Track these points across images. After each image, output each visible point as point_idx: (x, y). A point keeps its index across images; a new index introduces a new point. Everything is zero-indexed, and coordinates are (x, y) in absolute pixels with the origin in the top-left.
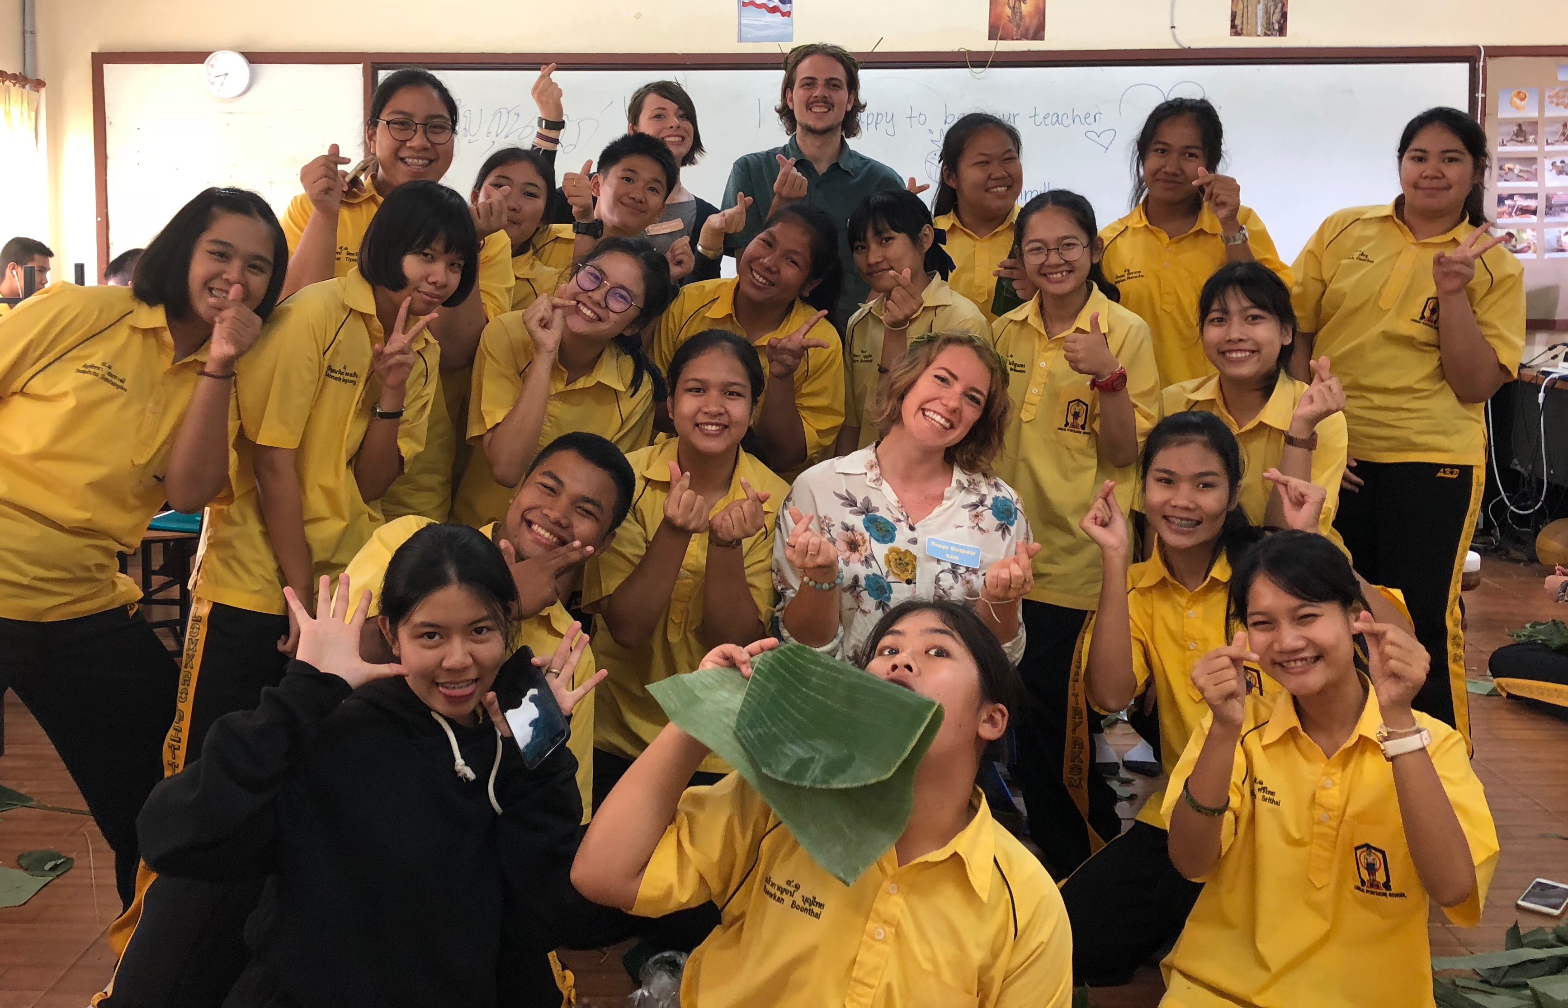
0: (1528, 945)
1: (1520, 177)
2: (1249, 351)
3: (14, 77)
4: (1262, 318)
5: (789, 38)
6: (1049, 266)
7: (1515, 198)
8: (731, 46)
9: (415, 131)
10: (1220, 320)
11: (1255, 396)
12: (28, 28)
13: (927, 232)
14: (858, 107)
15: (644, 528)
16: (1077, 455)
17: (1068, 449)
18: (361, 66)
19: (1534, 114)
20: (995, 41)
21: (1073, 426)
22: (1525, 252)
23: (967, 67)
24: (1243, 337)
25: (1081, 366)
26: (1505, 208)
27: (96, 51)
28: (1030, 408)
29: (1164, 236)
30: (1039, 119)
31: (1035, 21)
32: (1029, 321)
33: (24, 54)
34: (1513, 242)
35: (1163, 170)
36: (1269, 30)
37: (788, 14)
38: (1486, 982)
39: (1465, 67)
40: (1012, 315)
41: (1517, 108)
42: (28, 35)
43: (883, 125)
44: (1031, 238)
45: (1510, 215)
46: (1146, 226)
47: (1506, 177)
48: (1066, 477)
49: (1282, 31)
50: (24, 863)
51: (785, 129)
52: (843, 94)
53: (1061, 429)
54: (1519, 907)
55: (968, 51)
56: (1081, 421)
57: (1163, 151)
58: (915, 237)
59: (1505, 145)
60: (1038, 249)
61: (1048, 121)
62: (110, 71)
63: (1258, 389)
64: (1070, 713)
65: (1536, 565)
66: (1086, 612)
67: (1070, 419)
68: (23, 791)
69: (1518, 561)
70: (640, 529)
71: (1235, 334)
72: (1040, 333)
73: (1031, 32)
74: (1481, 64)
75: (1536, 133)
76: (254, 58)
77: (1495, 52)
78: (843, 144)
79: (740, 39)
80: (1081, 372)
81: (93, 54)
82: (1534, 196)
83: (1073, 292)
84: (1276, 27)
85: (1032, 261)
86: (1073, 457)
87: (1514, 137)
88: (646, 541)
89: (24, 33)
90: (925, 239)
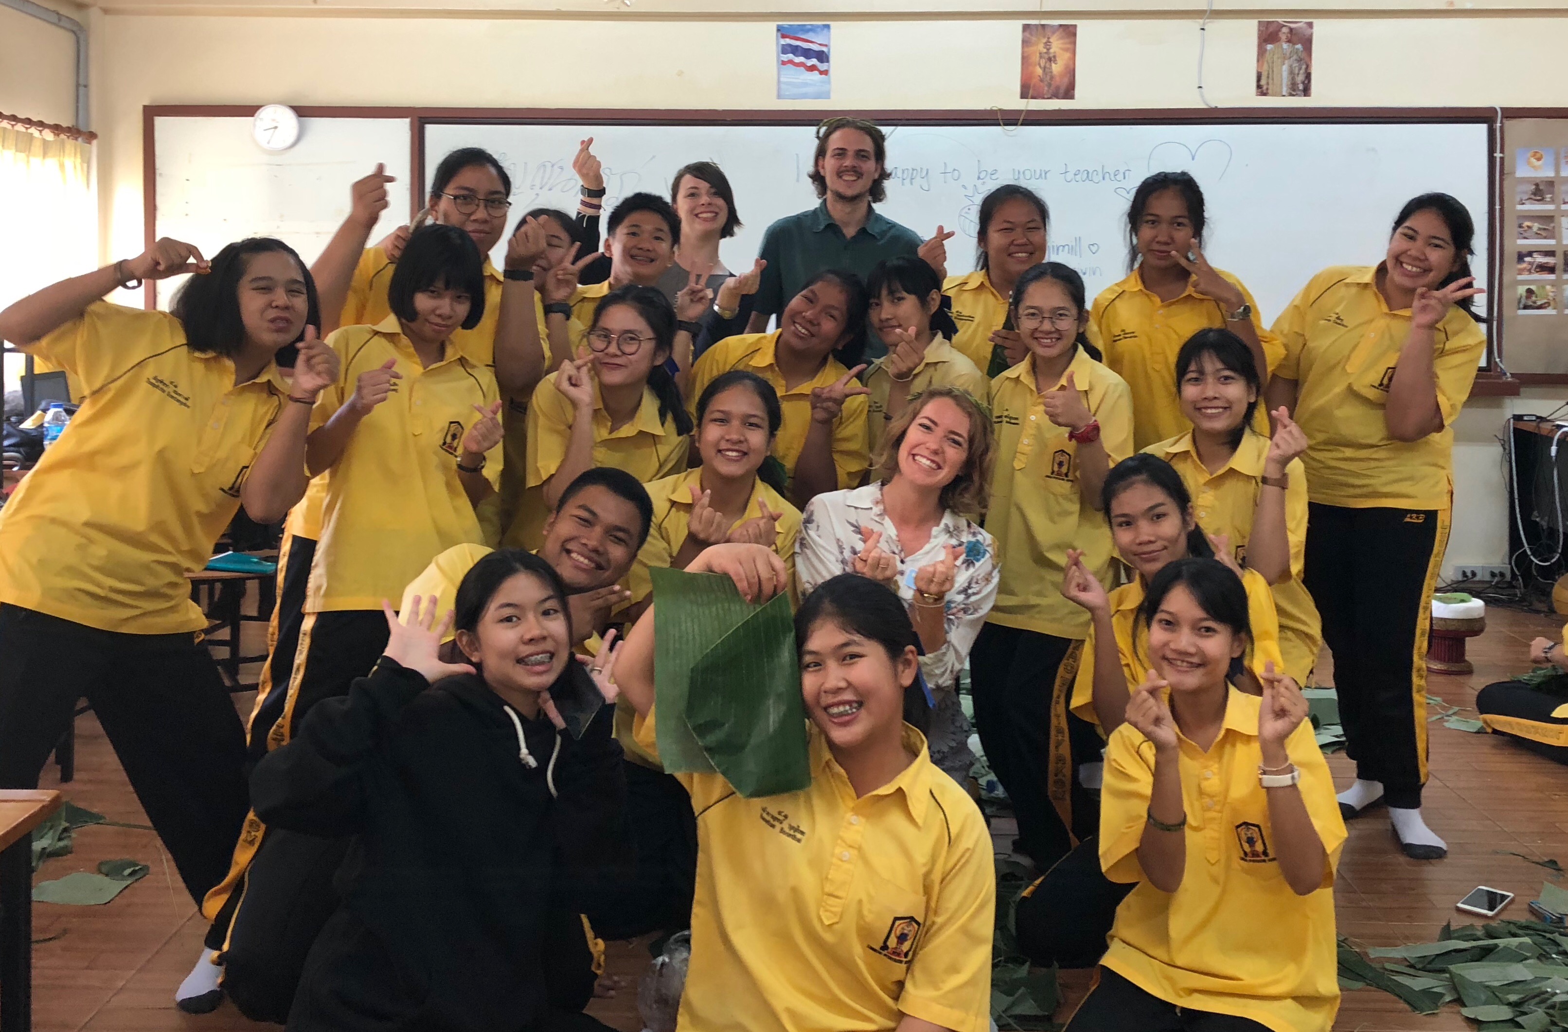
0: (1458, 938)
1: (1538, 235)
2: (1222, 408)
3: (69, 130)
4: (1232, 378)
5: (826, 95)
6: (1041, 332)
7: (1535, 255)
8: (770, 103)
9: (478, 205)
10: (1196, 379)
11: (1225, 450)
12: (82, 82)
13: (934, 296)
14: (884, 175)
15: (669, 544)
16: (1061, 500)
17: (1054, 494)
18: (408, 120)
19: (1550, 174)
20: (1026, 100)
21: (1058, 474)
22: (1545, 308)
23: (999, 125)
24: (1217, 396)
25: (1060, 420)
26: (1524, 265)
27: (146, 103)
28: (1022, 457)
29: (1157, 300)
30: (1070, 176)
31: (1066, 81)
32: (1021, 378)
33: (77, 107)
34: (1534, 298)
35: (1157, 240)
36: (1294, 90)
37: (825, 73)
38: (1412, 966)
39: (1483, 128)
40: (1006, 373)
41: (1534, 167)
42: (82, 89)
43: (918, 181)
44: (1028, 304)
45: (1530, 271)
46: (1141, 290)
47: (1526, 235)
48: (1053, 521)
49: (1306, 91)
50: (104, 869)
51: (816, 193)
52: (870, 165)
53: (1048, 476)
54: (1459, 910)
55: (1000, 110)
56: (1064, 469)
57: (1153, 222)
58: (923, 301)
59: (1523, 204)
60: (1033, 314)
61: (1078, 178)
62: (160, 122)
63: (1226, 443)
64: (1053, 732)
65: (1554, 616)
66: (1070, 640)
67: (1056, 468)
68: (95, 810)
69: (1538, 612)
70: (665, 545)
71: (1210, 393)
72: (1031, 390)
73: (1062, 91)
74: (1498, 125)
75: (1552, 193)
76: (302, 112)
77: (1512, 114)
78: (870, 209)
79: (779, 96)
80: (1060, 425)
81: (145, 107)
82: (1551, 253)
83: (1060, 356)
84: (1301, 87)
85: (1027, 325)
86: (1058, 503)
87: (1533, 197)
88: (671, 556)
89: (78, 85)
90: (932, 303)
